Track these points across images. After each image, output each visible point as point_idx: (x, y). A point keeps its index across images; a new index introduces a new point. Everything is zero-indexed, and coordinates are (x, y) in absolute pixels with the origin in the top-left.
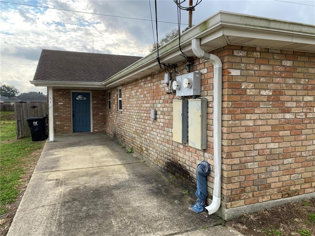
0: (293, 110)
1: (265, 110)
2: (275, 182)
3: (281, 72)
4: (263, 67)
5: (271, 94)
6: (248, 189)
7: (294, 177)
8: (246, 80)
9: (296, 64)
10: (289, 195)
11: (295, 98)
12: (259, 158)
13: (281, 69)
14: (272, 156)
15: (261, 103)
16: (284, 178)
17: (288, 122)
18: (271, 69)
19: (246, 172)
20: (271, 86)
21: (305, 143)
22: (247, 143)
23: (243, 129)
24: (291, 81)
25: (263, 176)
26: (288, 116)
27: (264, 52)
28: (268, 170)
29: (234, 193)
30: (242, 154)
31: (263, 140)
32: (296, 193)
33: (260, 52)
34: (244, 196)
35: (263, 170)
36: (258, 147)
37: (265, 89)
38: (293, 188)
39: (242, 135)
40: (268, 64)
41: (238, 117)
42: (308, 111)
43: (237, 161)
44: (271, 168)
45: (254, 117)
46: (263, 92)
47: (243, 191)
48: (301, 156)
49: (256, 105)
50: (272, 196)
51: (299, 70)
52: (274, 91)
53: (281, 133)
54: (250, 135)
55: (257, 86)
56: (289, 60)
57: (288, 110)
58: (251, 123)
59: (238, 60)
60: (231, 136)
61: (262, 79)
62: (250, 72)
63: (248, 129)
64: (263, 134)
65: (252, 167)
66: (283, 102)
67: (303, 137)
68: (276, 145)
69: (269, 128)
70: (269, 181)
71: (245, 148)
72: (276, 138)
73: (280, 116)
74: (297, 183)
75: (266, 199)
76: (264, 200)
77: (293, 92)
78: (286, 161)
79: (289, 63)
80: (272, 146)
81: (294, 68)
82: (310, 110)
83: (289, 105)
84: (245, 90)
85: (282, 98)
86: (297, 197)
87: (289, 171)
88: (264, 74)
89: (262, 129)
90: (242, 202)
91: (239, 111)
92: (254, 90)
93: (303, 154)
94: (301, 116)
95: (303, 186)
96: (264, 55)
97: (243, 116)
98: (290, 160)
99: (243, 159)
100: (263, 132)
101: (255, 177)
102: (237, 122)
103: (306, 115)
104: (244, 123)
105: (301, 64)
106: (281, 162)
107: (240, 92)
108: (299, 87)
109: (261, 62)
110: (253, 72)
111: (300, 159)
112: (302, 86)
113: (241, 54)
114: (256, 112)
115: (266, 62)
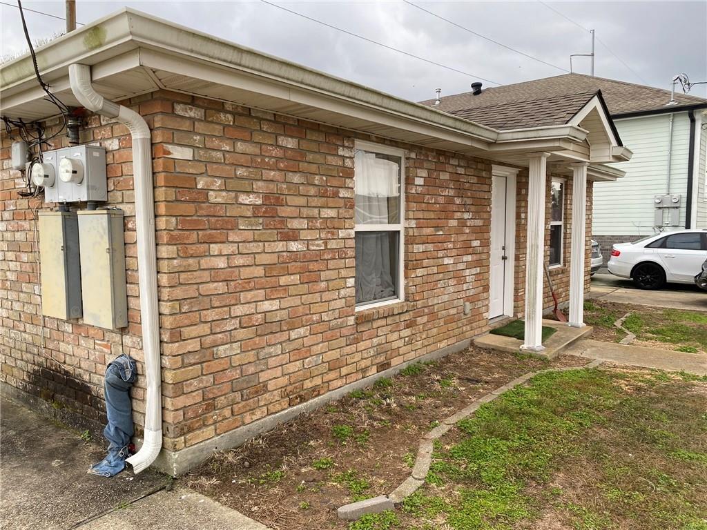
0: (303, 235)
1: (249, 235)
2: (275, 379)
3: (278, 159)
4: (240, 146)
5: (260, 202)
6: (222, 401)
7: (310, 362)
8: (206, 169)
9: (304, 145)
10: (303, 399)
11: (305, 212)
12: (241, 334)
13: (276, 152)
14: (268, 327)
15: (240, 221)
16: (292, 367)
17: (295, 257)
18: (257, 151)
19: (215, 366)
20: (258, 185)
21: (326, 296)
22: (216, 304)
23: (206, 276)
24: (296, 179)
25: (251, 369)
26: (294, 246)
27: (240, 115)
28: (262, 355)
29: (190, 414)
30: (205, 329)
31: (249, 296)
32: (315, 392)
33: (234, 114)
34: (213, 416)
35: (251, 356)
36: (238, 310)
37: (248, 193)
38: (308, 384)
39: (204, 289)
40: (251, 141)
41: (192, 249)
42: (329, 236)
43: (193, 345)
44: (267, 350)
45: (228, 249)
46: (244, 199)
47: (210, 405)
48: (321, 321)
49: (230, 224)
50: (271, 407)
51: (310, 157)
52: (266, 197)
53: (283, 280)
54: (221, 287)
55: (232, 184)
56: (292, 137)
57: (293, 236)
58: (221, 263)
59: (186, 126)
60: (179, 293)
61: (240, 172)
62: (214, 154)
63: (215, 275)
64: (248, 284)
65: (229, 353)
66: (284, 220)
67: (323, 285)
68: (275, 305)
69: (260, 271)
70: (263, 377)
71: (211, 315)
72: (273, 291)
73: (280, 246)
74: (316, 373)
75: (258, 414)
76: (254, 418)
77: (302, 201)
78: (294, 334)
79: (290, 143)
80: (267, 306)
81: (301, 153)
82: (333, 234)
83: (295, 224)
84: (205, 192)
85: (283, 211)
86: (316, 399)
87: (301, 353)
88: (243, 160)
89: (245, 273)
90: (209, 431)
91: (194, 237)
92: (224, 194)
93: (325, 317)
94: (318, 245)
95: (326, 378)
96: (242, 121)
97: (203, 247)
98: (302, 331)
99: (209, 340)
100: (248, 280)
101: (236, 374)
102: (191, 261)
103: (326, 245)
104: (205, 263)
105: (314, 147)
106: (285, 336)
107: (194, 195)
108: (312, 191)
109: (237, 134)
110: (220, 155)
111: (319, 328)
112: (316, 188)
113: (192, 114)
114: (230, 239)
115: (246, 135)
